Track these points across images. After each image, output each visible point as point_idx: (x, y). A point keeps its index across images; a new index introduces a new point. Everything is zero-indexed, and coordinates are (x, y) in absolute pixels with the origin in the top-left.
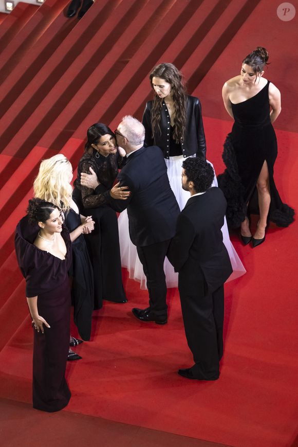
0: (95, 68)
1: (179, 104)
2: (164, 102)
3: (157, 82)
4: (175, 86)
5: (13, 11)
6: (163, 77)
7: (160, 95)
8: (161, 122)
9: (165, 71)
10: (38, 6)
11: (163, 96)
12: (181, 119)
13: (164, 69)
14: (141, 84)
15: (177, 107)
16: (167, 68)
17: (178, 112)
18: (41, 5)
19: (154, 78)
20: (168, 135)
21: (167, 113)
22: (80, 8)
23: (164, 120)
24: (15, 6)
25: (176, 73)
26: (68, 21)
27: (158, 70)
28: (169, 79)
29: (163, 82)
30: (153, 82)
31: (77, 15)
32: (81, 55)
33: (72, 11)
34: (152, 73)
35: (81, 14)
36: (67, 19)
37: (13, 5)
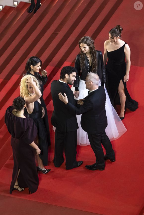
0: (42, 37)
1: (94, 56)
2: (86, 55)
3: (83, 45)
4: (91, 47)
5: (2, 10)
6: (86, 43)
7: (84, 51)
8: (85, 64)
9: (86, 40)
10: (15, 8)
11: (85, 52)
12: (95, 62)
13: (86, 39)
14: (64, 44)
15: (93, 57)
16: (87, 39)
17: (93, 59)
18: (16, 7)
19: (81, 44)
20: (89, 70)
21: (88, 60)
22: (35, 8)
23: (86, 63)
24: (4, 7)
25: (92, 41)
26: (29, 14)
27: (83, 40)
28: (89, 44)
29: (85, 45)
30: (81, 46)
31: (33, 12)
32: (36, 31)
33: (31, 10)
34: (80, 41)
35: (35, 11)
36: (28, 13)
37: (3, 7)
